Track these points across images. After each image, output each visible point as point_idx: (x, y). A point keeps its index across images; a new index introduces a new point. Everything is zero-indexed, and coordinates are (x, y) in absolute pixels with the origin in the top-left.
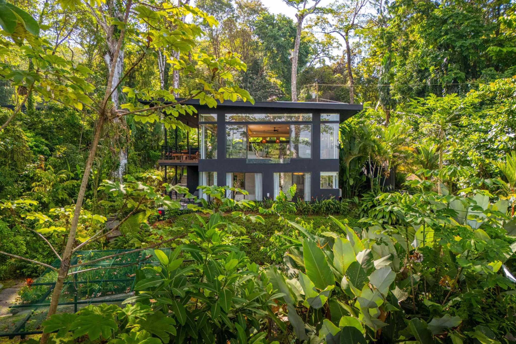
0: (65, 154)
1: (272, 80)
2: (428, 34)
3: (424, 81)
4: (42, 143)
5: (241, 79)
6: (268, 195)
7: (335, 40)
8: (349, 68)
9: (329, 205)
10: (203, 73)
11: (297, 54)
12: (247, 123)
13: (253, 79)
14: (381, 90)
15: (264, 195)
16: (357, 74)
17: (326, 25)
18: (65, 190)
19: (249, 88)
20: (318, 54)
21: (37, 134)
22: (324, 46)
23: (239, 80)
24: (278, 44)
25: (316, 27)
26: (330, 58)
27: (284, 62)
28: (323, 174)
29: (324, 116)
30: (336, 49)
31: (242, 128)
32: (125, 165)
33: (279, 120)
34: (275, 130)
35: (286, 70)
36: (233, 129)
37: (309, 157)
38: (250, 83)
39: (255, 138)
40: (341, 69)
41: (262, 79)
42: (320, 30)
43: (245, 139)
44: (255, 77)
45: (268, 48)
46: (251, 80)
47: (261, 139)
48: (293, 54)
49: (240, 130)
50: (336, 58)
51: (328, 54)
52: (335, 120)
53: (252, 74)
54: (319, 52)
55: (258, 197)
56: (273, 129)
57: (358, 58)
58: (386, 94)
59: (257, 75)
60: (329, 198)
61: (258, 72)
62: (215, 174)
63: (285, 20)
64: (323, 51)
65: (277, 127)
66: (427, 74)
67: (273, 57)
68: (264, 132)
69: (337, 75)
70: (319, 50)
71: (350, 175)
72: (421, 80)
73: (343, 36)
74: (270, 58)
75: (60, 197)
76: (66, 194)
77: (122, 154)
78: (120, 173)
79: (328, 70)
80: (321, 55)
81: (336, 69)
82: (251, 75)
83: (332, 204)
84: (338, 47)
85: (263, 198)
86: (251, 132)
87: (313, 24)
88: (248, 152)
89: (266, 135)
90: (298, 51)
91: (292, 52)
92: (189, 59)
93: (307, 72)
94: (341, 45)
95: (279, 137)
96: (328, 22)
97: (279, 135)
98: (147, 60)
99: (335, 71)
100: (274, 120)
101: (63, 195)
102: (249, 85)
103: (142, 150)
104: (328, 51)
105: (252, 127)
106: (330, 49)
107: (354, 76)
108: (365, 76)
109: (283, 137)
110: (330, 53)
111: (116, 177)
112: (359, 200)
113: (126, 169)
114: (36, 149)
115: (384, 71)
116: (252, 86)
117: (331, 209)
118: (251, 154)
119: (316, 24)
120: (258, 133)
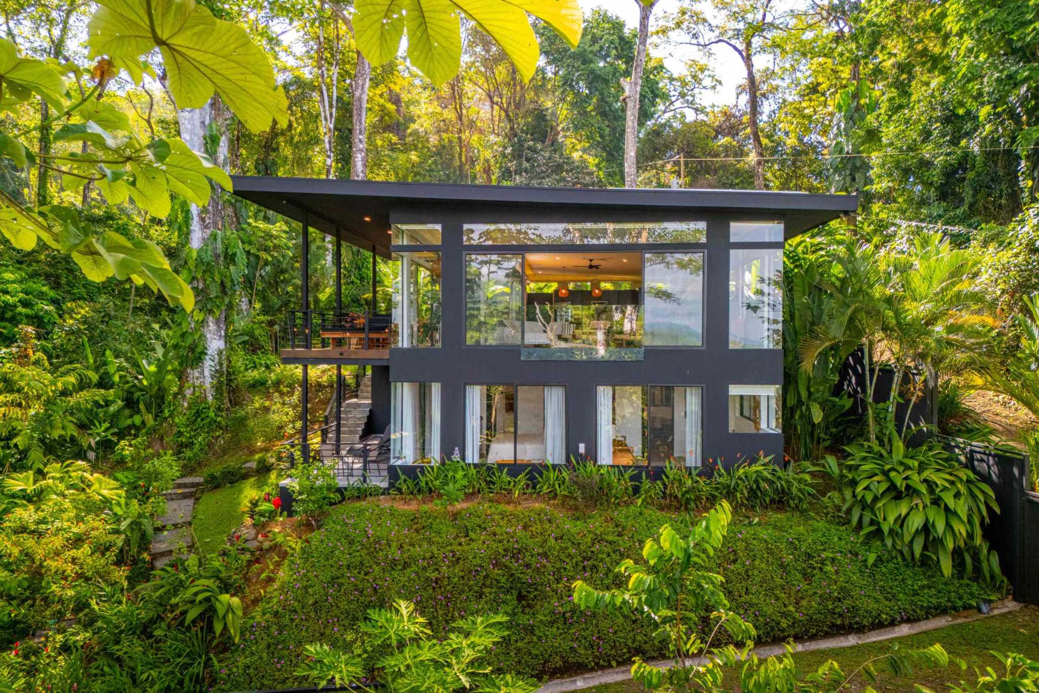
0: (85, 323)
1: (576, 156)
2: (984, 22)
3: (963, 143)
4: (41, 295)
5: (509, 150)
6: (582, 448)
7: (707, 73)
8: (754, 123)
9: (756, 481)
10: (428, 141)
11: (638, 89)
12: (521, 249)
13: (535, 151)
14: (835, 171)
15: (570, 448)
16: (769, 137)
17: (701, 27)
18: (72, 414)
19: (526, 171)
20: (672, 103)
21: (34, 275)
22: (684, 84)
23: (504, 156)
24: (592, 71)
25: (677, 31)
26: (696, 110)
27: (604, 114)
28: (735, 390)
29: (740, 230)
30: (710, 92)
31: (509, 260)
32: (220, 353)
33: (595, 242)
34: (591, 267)
35: (607, 131)
36: (489, 262)
37: (697, 342)
38: (528, 160)
39: (542, 285)
40: (732, 127)
41: (555, 151)
42: (688, 38)
43: (518, 287)
44: (539, 146)
45: (567, 82)
46: (530, 154)
47: (554, 286)
48: (630, 88)
49: (506, 265)
50: (708, 110)
51: (691, 103)
52: (767, 240)
53: (533, 140)
54: (673, 99)
55: (553, 454)
56: (588, 263)
57: (771, 101)
58: (848, 179)
59: (543, 142)
60: (753, 461)
61: (546, 137)
62: (436, 390)
63: (608, 22)
64: (682, 95)
65: (597, 258)
66: (968, 126)
67: (579, 103)
68: (564, 269)
69: (724, 140)
70: (672, 93)
71: (810, 394)
72: (955, 142)
73: (740, 52)
74: (573, 105)
75: (56, 434)
76: (72, 427)
77: (212, 327)
78: (207, 373)
79: (705, 129)
80: (678, 104)
81: (720, 127)
82: (531, 143)
83: (765, 480)
84: (714, 87)
85: (568, 459)
86: (532, 269)
87: (671, 24)
88: (527, 323)
89: (567, 277)
90: (640, 82)
91: (626, 83)
92: (398, 111)
93: (657, 133)
94: (720, 83)
95: (599, 282)
96: (705, 20)
97: (600, 277)
98: (302, 111)
99: (719, 131)
100: (582, 240)
101: (64, 428)
102: (526, 165)
103: (279, 310)
104: (693, 96)
105: (534, 258)
106: (696, 91)
107: (765, 141)
108: (791, 141)
109: (606, 281)
110: (697, 101)
111: (197, 383)
112: (840, 465)
113: (221, 364)
114: (24, 311)
115: (843, 125)
116: (533, 166)
117: (764, 493)
118: (533, 331)
119: (679, 25)
120: (548, 272)
